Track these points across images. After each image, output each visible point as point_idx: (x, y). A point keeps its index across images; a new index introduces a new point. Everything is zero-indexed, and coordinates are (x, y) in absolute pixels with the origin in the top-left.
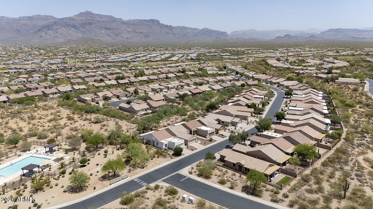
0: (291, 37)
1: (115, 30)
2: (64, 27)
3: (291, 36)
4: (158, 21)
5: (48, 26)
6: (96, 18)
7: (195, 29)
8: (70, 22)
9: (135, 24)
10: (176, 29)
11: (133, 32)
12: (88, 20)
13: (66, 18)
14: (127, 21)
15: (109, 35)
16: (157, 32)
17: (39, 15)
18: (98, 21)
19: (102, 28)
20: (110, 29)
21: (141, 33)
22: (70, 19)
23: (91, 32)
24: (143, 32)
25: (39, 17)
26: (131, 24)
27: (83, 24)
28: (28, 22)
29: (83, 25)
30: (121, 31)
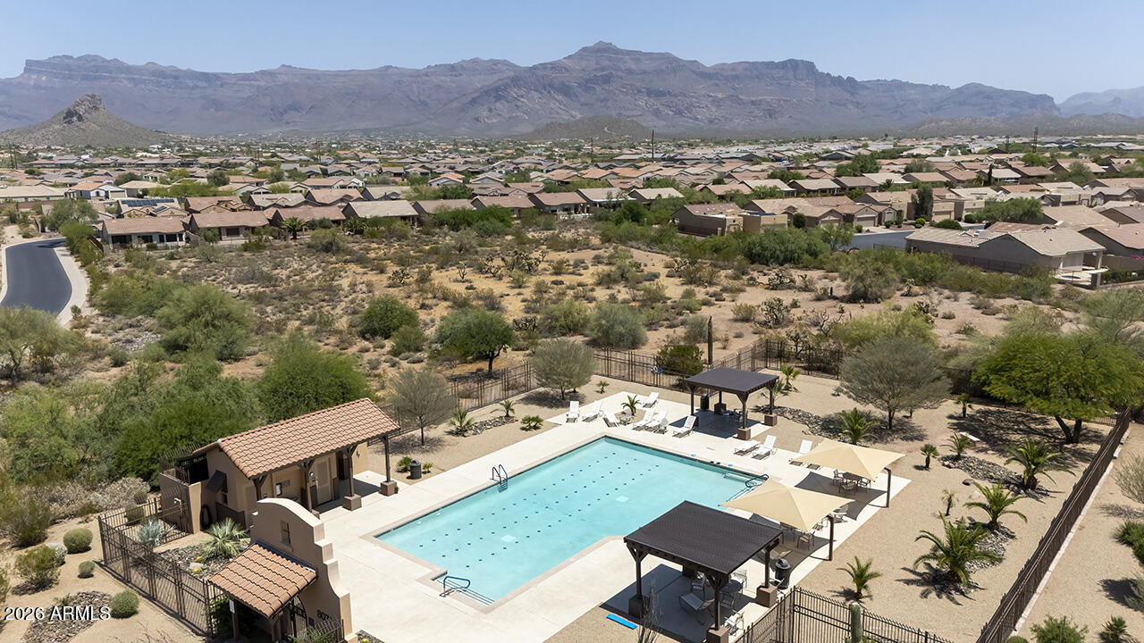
1: (675, 96)
2: (536, 91)
4: (810, 66)
5: (497, 89)
6: (625, 62)
7: (934, 87)
8: (554, 75)
9: (737, 77)
10: (868, 88)
11: (729, 103)
12: (603, 69)
13: (544, 66)
14: (713, 68)
15: (657, 113)
16: (804, 99)
17: (475, 61)
18: (630, 72)
19: (639, 91)
20: (659, 94)
21: (753, 103)
22: (554, 66)
23: (609, 104)
24: (760, 101)
25: (475, 66)
26: (726, 78)
27: (588, 81)
28: (448, 79)
29: (588, 84)
30: (695, 100)
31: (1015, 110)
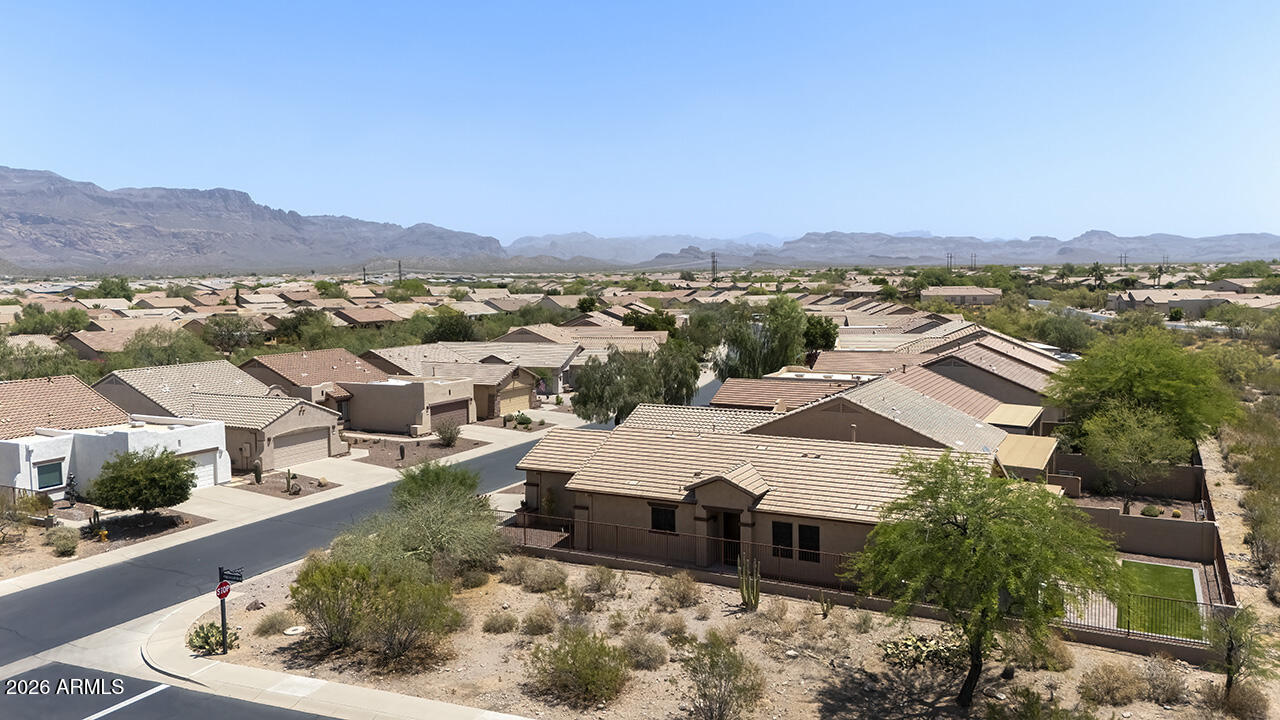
0: (701, 256)
1: (63, 224)
3: (702, 253)
4: (244, 197)
7: (386, 225)
9: (150, 205)
10: (314, 224)
11: (143, 235)
14: (119, 192)
15: (36, 244)
16: (240, 233)
19: (8, 216)
20: (39, 221)
21: (175, 235)
24: (185, 233)
26: (136, 205)
30: (92, 229)
31: (467, 251)
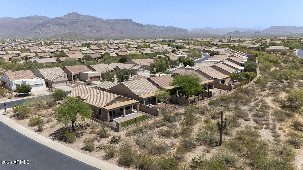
1: (96, 27)
2: (55, 25)
3: (240, 32)
4: (131, 21)
5: (42, 24)
6: (81, 18)
7: (161, 26)
8: (60, 21)
9: (112, 23)
10: (146, 26)
11: (111, 29)
12: (75, 19)
13: (57, 18)
14: (106, 20)
15: (91, 31)
16: (130, 29)
17: (35, 16)
18: (83, 20)
19: (86, 26)
20: (92, 27)
21: (117, 29)
22: (60, 18)
23: (77, 29)
24: (119, 29)
25: (35, 18)
26: (110, 23)
27: (70, 22)
28: (27, 21)
29: (70, 23)
30: (101, 28)
31: (180, 32)
